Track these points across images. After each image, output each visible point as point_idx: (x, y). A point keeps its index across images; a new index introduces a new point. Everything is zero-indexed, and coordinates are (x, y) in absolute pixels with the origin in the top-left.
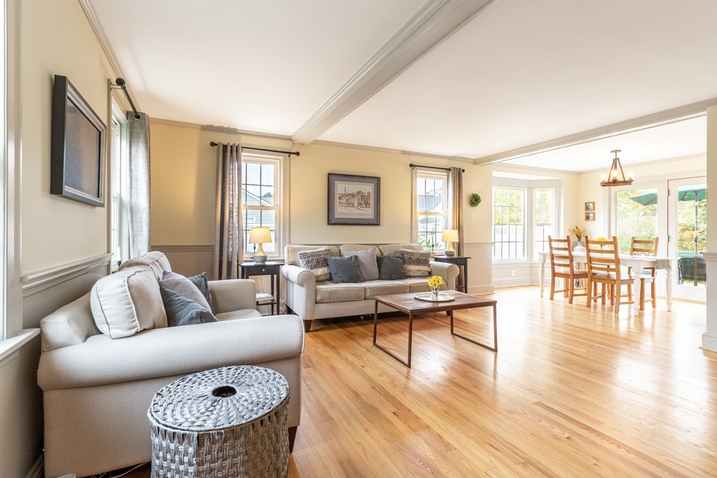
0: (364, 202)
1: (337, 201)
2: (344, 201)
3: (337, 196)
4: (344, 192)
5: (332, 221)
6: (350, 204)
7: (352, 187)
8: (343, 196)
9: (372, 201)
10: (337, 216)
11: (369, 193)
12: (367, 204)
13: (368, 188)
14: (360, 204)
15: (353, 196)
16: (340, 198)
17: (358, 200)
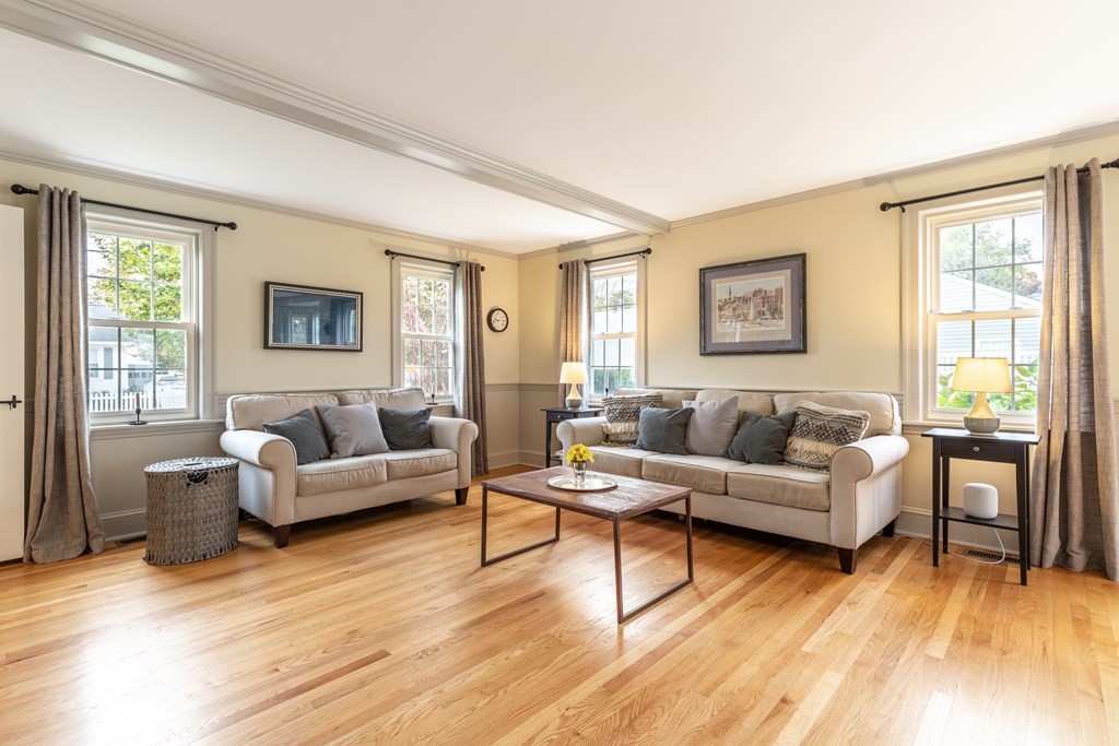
0: (770, 309)
1: (715, 313)
2: (728, 312)
3: (715, 304)
4: (727, 297)
5: (708, 350)
6: (739, 316)
7: (744, 285)
8: (726, 303)
9: (786, 306)
10: (716, 339)
11: (779, 291)
12: (775, 312)
13: (779, 281)
14: (761, 314)
15: (745, 300)
16: (720, 309)
17: (756, 307)
